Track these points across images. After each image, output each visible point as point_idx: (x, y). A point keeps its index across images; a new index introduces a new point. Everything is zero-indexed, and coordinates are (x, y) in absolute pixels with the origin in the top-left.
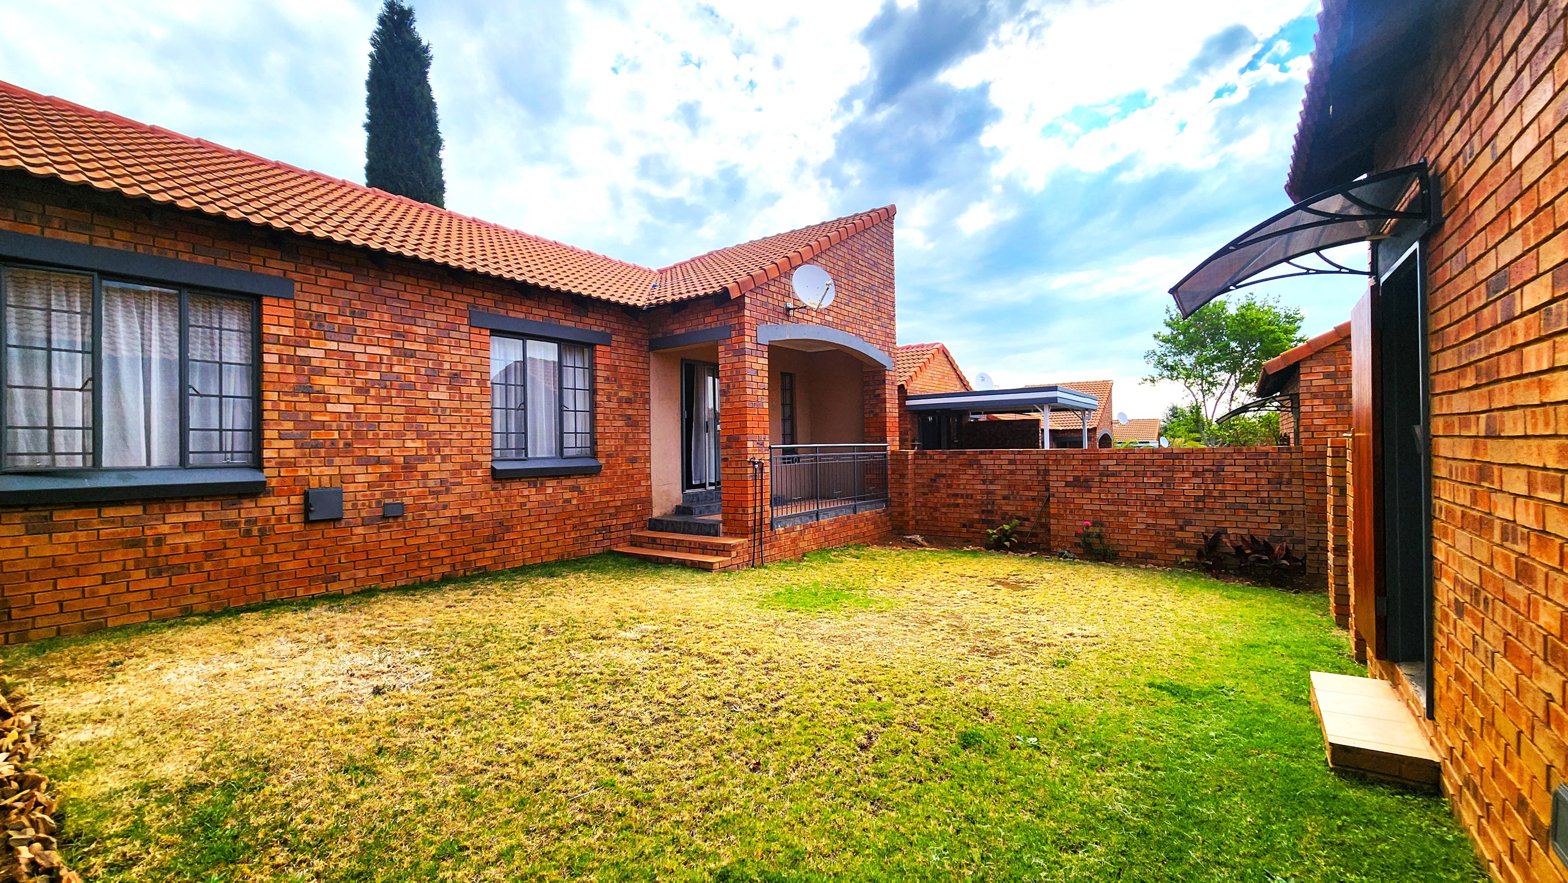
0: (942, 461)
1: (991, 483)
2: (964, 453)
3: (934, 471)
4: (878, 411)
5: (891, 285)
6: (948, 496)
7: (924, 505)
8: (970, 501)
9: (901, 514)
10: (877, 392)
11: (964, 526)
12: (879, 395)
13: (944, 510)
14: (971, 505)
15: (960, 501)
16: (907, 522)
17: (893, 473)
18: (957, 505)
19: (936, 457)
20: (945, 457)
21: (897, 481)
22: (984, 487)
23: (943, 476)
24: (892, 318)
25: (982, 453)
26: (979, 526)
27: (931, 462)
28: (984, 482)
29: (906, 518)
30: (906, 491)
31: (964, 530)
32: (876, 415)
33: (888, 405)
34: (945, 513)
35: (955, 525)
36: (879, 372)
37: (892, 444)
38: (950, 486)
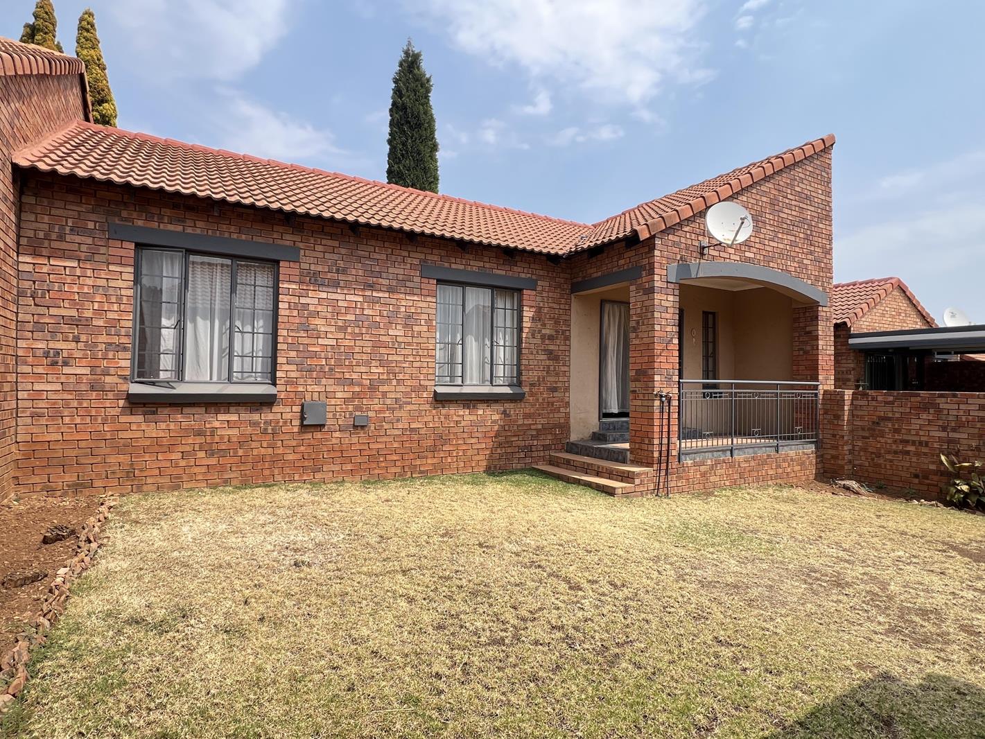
0: (886, 403)
1: (954, 430)
2: (918, 395)
3: (878, 413)
4: (808, 348)
5: (828, 218)
6: (895, 442)
7: (865, 450)
8: (925, 450)
9: (835, 457)
10: (808, 329)
11: (916, 476)
12: (810, 332)
13: (889, 457)
14: (925, 454)
15: (911, 448)
16: (842, 467)
17: (826, 413)
18: (908, 453)
19: (880, 398)
20: (891, 398)
21: (830, 422)
22: (944, 434)
23: (889, 419)
24: (828, 252)
25: (941, 396)
26: (936, 478)
27: (874, 403)
28: (944, 429)
29: (840, 462)
30: (840, 433)
31: (916, 481)
32: (806, 352)
33: (820, 343)
34: (891, 461)
35: (903, 474)
36: (812, 308)
37: (826, 382)
38: (897, 431)
